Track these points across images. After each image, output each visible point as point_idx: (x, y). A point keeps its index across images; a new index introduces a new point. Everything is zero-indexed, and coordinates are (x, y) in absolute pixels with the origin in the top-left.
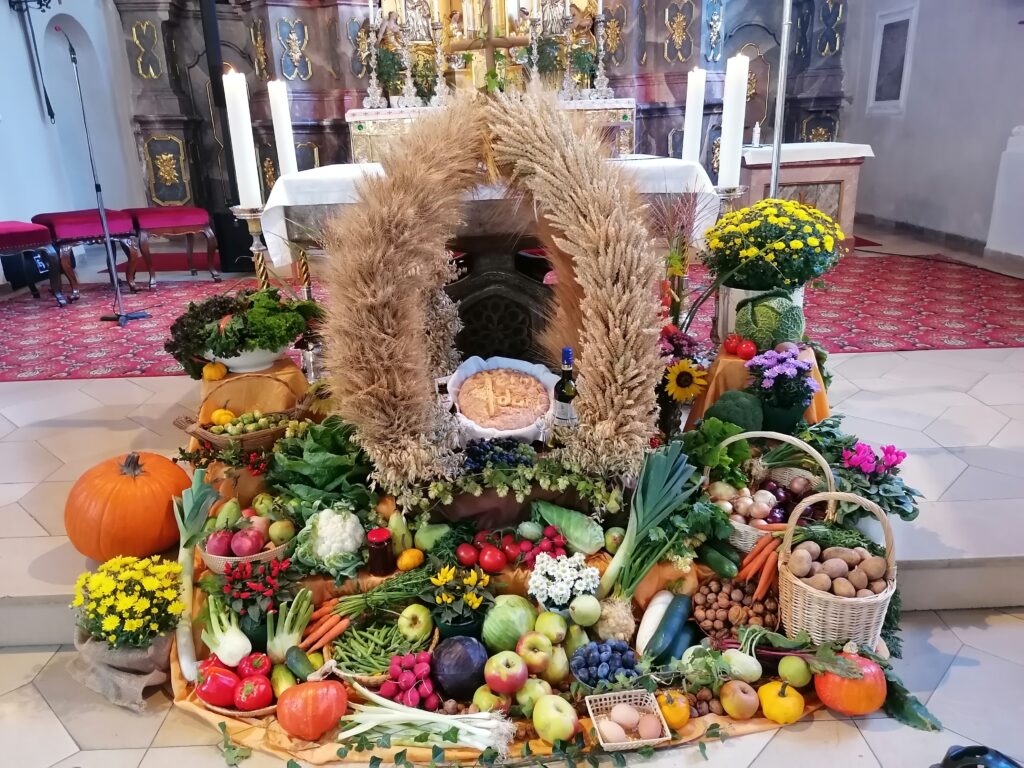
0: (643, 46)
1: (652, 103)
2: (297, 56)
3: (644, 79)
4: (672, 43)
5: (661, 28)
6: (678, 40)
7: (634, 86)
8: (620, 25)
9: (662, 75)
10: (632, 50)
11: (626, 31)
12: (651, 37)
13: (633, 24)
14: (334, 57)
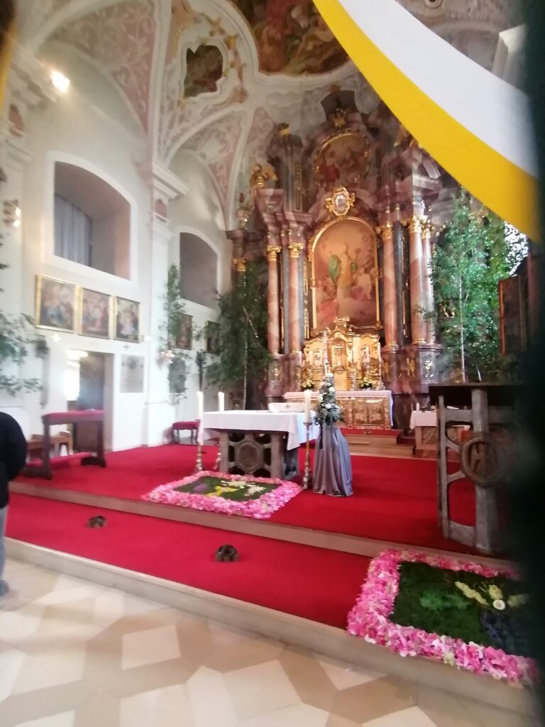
0: (399, 371)
1: (403, 392)
2: (276, 375)
3: (400, 383)
4: (410, 371)
5: (407, 365)
6: (413, 370)
7: (394, 385)
8: (389, 364)
9: (408, 382)
10: (394, 373)
11: (391, 366)
12: (402, 368)
13: (394, 364)
14: (289, 375)
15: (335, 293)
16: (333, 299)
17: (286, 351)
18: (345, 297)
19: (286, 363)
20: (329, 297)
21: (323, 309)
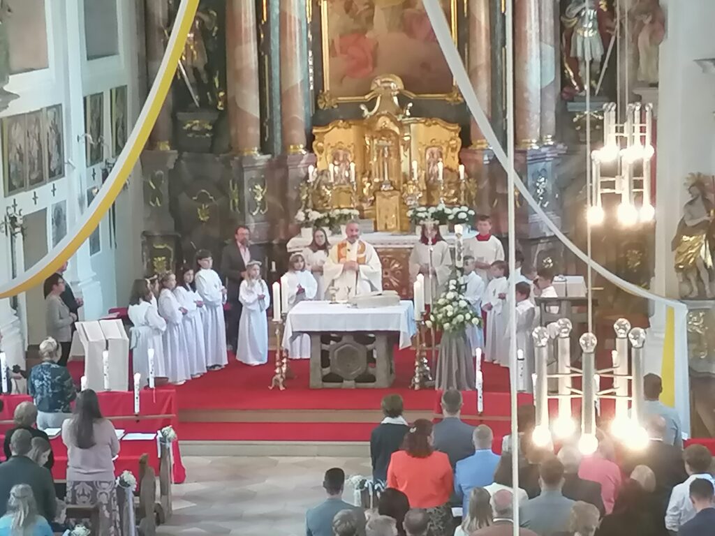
0: (493, 196)
2: (259, 199)
3: (495, 216)
5: (506, 184)
8: (477, 182)
9: (507, 215)
10: (486, 198)
11: (481, 187)
12: (500, 189)
13: (485, 183)
14: (284, 198)
15: (370, 19)
16: (365, 31)
17: (278, 148)
18: (390, 29)
19: (279, 174)
20: (356, 27)
21: (344, 51)
